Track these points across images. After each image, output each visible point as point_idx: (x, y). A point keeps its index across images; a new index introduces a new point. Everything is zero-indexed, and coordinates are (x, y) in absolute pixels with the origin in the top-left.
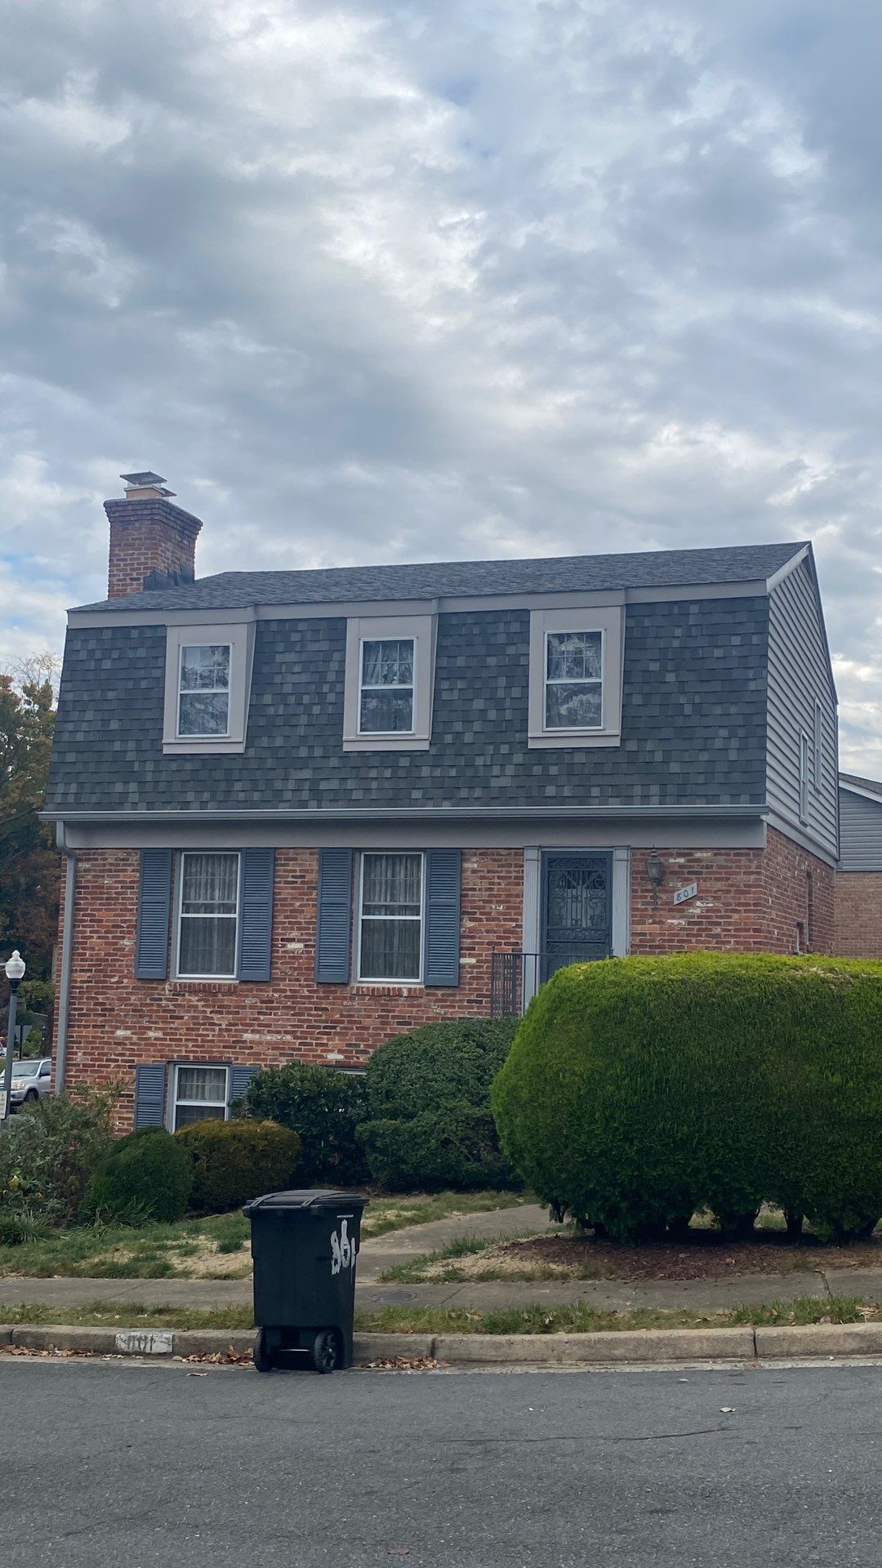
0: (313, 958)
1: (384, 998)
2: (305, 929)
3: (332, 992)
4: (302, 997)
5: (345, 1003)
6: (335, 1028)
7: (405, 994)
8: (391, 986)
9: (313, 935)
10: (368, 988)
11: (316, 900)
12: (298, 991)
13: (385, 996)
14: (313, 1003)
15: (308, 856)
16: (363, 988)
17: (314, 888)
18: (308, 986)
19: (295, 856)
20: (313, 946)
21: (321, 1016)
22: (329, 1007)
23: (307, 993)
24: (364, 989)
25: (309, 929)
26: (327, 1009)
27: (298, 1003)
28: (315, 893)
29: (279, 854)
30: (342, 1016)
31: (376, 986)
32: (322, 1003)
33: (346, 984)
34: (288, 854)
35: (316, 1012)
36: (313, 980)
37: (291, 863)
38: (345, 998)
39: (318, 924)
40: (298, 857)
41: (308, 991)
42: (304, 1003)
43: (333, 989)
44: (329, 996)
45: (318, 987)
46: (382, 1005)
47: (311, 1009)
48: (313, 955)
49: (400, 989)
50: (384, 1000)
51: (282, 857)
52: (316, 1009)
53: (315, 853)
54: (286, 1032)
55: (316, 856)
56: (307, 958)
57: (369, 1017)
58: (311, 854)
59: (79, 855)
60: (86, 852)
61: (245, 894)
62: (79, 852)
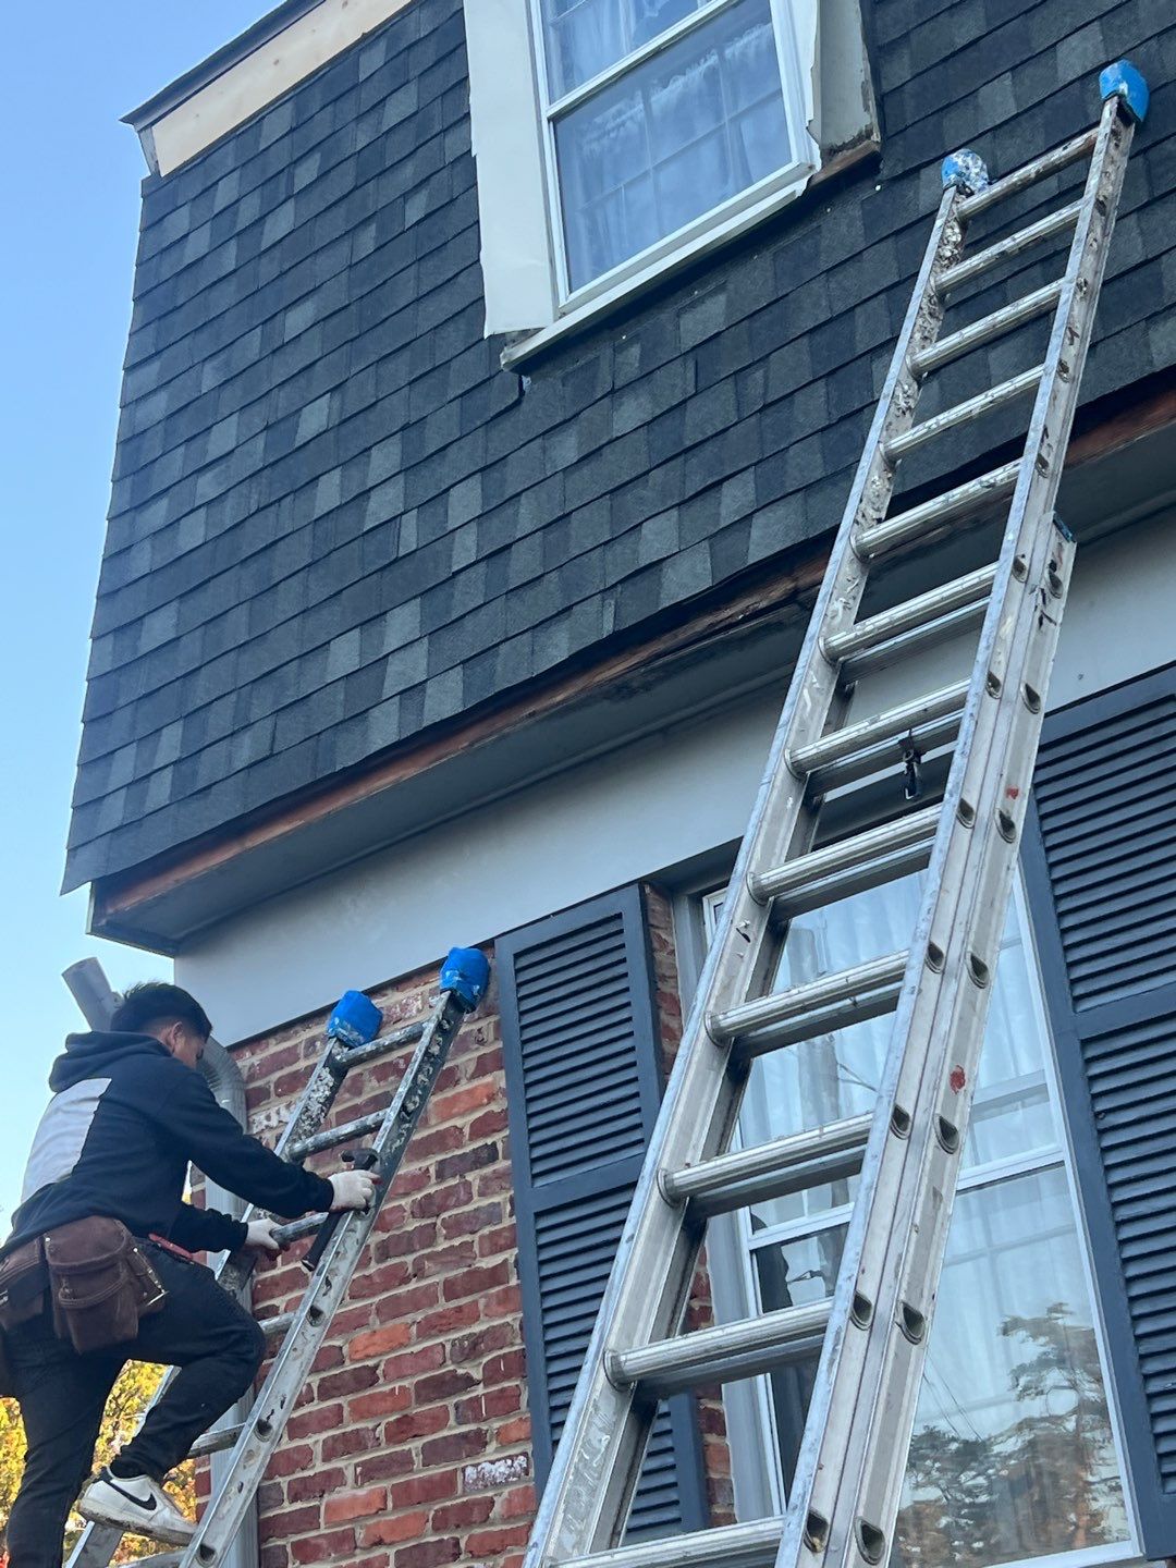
59: (252, 1078)
60: (274, 1047)
61: (1080, 990)
62: (248, 1061)
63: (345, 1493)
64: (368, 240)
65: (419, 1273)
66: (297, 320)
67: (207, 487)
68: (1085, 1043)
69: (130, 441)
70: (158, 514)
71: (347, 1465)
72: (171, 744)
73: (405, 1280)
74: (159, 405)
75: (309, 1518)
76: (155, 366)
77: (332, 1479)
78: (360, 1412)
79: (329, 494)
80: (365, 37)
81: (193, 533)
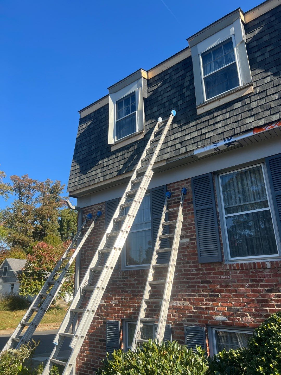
0: (196, 247)
1: (251, 270)
2: (189, 229)
3: (211, 269)
4: (193, 274)
5: (222, 277)
6: (217, 296)
7: (269, 266)
8: (256, 261)
9: (194, 232)
10: (238, 264)
11: (193, 210)
12: (189, 271)
13: (251, 269)
14: (200, 278)
15: (186, 185)
16: (233, 264)
17: (192, 203)
18: (195, 266)
19: (178, 187)
20: (195, 239)
21: (206, 287)
22: (211, 280)
23: (195, 272)
24: (235, 265)
25: (191, 228)
26: (210, 282)
27: (190, 278)
28: (192, 206)
29: (169, 188)
30: (221, 286)
31: (244, 262)
32: (206, 278)
33: (221, 263)
34: (174, 187)
35: (203, 285)
36: (197, 262)
37: (176, 191)
38: (222, 273)
39: (196, 224)
40: (180, 187)
41: (196, 270)
42: (194, 279)
43: (212, 267)
44: (210, 273)
45: (201, 266)
46: (250, 276)
47: (199, 282)
48: (196, 245)
49: (263, 263)
50: (252, 272)
51: (171, 189)
52: (203, 282)
53: (189, 182)
54: (185, 300)
55: (190, 184)
56: (193, 248)
57: (242, 286)
58: (187, 183)
59: (83, 211)
60: (86, 209)
61: (153, 214)
62: (83, 210)
63: (89, 251)
64: (100, 129)
65: (97, 232)
66: (93, 137)
67: (83, 153)
68: (153, 219)
69: (76, 146)
70: (78, 155)
71: (89, 249)
72: (78, 179)
73: (95, 233)
74: (79, 143)
75: (85, 253)
76: (79, 139)
77: (88, 250)
78: (91, 244)
79: (94, 156)
80: (101, 107)
81: (81, 157)
